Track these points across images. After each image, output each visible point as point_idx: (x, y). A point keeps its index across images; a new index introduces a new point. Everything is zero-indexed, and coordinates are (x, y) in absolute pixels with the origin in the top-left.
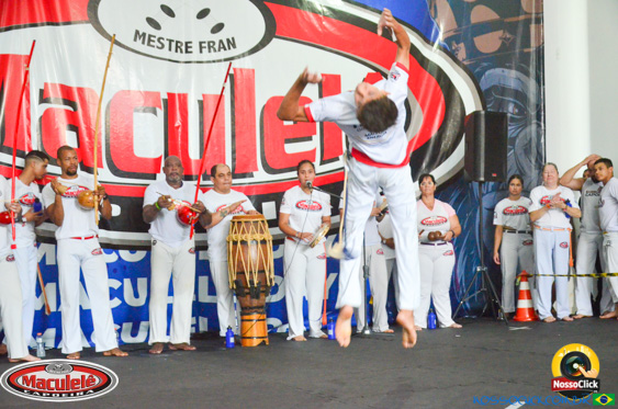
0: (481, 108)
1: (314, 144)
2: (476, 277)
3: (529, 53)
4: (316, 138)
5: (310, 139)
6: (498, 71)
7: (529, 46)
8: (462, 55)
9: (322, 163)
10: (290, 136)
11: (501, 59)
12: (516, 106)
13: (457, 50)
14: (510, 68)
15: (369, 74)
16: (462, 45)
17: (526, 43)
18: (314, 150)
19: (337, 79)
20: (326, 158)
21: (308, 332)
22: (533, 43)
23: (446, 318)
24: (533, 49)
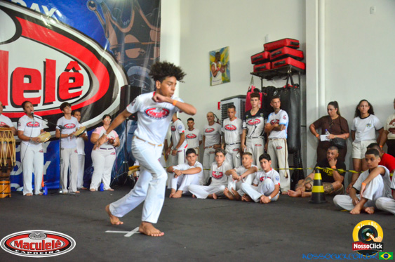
0: (127, 84)
1: (40, 94)
2: (122, 167)
3: (152, 60)
4: (41, 92)
5: (38, 91)
6: (137, 67)
7: (153, 57)
8: (119, 58)
9: (44, 104)
10: (26, 89)
11: (139, 61)
12: (145, 85)
13: (117, 55)
14: (142, 66)
15: (71, 62)
16: (119, 53)
17: (152, 56)
18: (40, 97)
19: (54, 62)
20: (46, 102)
21: (34, 191)
22: (155, 56)
23: (107, 186)
24: (154, 59)
